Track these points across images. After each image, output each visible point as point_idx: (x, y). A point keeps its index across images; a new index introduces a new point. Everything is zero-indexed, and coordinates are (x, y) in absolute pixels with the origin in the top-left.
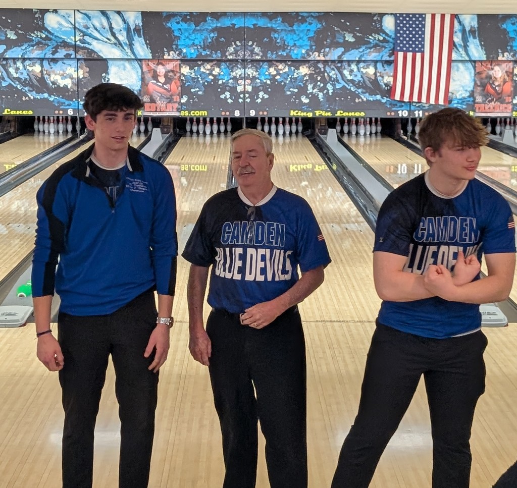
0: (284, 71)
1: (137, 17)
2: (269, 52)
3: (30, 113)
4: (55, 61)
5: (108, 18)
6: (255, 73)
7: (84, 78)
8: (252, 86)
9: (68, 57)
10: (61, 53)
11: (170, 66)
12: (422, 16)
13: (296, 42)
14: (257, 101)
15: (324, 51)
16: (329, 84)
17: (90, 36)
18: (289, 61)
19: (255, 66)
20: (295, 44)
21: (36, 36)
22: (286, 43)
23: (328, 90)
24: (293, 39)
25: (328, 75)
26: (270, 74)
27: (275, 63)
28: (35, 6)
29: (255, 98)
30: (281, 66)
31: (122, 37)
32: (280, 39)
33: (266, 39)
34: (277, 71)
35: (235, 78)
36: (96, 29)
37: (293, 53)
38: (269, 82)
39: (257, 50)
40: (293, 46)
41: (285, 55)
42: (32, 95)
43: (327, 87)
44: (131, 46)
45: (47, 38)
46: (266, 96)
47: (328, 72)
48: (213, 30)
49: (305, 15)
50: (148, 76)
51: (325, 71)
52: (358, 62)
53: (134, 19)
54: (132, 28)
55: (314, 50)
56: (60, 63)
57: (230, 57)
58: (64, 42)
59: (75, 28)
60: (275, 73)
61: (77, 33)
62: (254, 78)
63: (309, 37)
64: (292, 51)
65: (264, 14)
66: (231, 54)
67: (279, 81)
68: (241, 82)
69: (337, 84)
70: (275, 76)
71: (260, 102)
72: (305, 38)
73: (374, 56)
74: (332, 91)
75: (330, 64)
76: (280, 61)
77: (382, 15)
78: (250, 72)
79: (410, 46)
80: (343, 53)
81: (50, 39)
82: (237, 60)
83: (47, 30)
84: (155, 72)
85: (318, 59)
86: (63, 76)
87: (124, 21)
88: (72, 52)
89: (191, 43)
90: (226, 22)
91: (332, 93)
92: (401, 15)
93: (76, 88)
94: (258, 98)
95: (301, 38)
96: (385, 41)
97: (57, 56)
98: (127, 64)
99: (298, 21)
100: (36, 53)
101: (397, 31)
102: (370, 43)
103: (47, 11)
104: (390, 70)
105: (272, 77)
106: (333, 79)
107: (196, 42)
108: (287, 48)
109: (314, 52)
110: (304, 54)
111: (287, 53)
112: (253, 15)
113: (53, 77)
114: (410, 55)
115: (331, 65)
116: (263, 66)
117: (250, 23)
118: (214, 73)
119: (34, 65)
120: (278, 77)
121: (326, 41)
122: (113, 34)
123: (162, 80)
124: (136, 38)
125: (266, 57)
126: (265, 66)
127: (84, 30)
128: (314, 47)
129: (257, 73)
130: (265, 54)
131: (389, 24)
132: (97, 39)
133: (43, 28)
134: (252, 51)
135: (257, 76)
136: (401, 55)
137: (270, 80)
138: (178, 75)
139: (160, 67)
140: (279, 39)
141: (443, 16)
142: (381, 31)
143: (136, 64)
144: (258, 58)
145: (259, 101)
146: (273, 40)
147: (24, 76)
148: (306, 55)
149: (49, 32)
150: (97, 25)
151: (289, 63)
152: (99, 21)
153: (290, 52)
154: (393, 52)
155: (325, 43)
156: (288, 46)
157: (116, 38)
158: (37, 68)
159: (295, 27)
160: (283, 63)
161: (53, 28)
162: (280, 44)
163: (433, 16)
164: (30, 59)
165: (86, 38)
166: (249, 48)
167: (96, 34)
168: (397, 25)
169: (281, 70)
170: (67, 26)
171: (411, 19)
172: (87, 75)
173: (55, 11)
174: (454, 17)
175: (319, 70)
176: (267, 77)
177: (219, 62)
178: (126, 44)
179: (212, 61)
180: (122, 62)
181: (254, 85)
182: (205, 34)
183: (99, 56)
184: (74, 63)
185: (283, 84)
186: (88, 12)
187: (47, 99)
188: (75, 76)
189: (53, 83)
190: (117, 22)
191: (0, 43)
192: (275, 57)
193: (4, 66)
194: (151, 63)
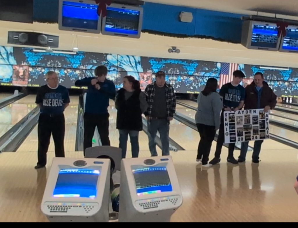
5: (129, 58)
7: (119, 77)
9: (114, 70)
11: (149, 75)
12: (229, 64)
17: (123, 63)
21: (104, 62)
28: (104, 52)
31: (134, 65)
35: (170, 80)
36: (125, 61)
39: (178, 71)
44: (136, 67)
45: (107, 64)
48: (164, 64)
49: (193, 61)
50: (141, 78)
53: (138, 59)
54: (137, 61)
56: (111, 72)
57: (169, 73)
58: (113, 65)
59: (117, 61)
61: (118, 62)
62: (176, 80)
65: (181, 60)
68: (172, 81)
73: (214, 75)
77: (217, 63)
78: (175, 78)
79: (225, 73)
80: (205, 74)
81: (109, 64)
82: (171, 74)
83: (107, 60)
84: (143, 76)
86: (112, 77)
87: (135, 59)
88: (116, 69)
89: (156, 68)
90: (169, 62)
92: (223, 63)
93: (116, 81)
96: (217, 71)
97: (111, 69)
99: (191, 62)
101: (221, 68)
102: (212, 71)
103: (108, 54)
107: (159, 68)
112: (177, 60)
114: (225, 75)
117: (176, 62)
122: (131, 63)
123: (146, 79)
124: (138, 65)
126: (180, 76)
127: (121, 61)
130: (180, 72)
131: (219, 65)
132: (124, 64)
133: (106, 60)
134: (176, 72)
136: (222, 75)
138: (151, 78)
139: (145, 75)
141: (235, 64)
142: (216, 67)
143: (137, 74)
144: (178, 74)
149: (108, 61)
150: (125, 60)
154: (220, 74)
157: (131, 65)
159: (190, 65)
161: (110, 60)
165: (121, 64)
168: (221, 66)
170: (115, 60)
171: (226, 64)
172: (120, 77)
173: (111, 54)
174: (238, 64)
178: (134, 67)
182: (161, 65)
183: (125, 70)
184: (116, 72)
186: (122, 56)
188: (116, 77)
190: (132, 59)
191: (91, 64)
192: (183, 74)
193: (91, 72)
194: (142, 74)
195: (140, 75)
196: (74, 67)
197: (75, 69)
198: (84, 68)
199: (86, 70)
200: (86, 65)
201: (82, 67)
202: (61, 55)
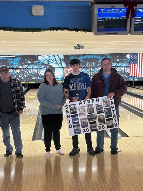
1: (62, 56)
3: (34, 82)
4: (41, 68)
5: (55, 57)
9: (44, 67)
10: (43, 66)
11: (71, 69)
12: (137, 54)
17: (50, 62)
21: (36, 62)
28: (35, 54)
31: (59, 62)
35: (88, 72)
39: (94, 64)
42: (35, 78)
44: (61, 64)
45: (39, 63)
48: (82, 59)
49: (106, 54)
50: (65, 72)
52: (120, 66)
53: (62, 57)
54: (61, 59)
57: (87, 66)
58: (43, 63)
59: (46, 60)
62: (93, 72)
65: (96, 55)
66: (87, 65)
68: (90, 73)
73: (124, 65)
77: (126, 54)
78: (92, 70)
79: (134, 62)
80: (116, 64)
81: (40, 63)
82: (88, 67)
83: (39, 60)
84: (67, 71)
86: (43, 72)
87: (59, 57)
88: (45, 66)
90: (86, 57)
92: (131, 54)
96: (127, 61)
98: (60, 69)
99: (105, 56)
100: (36, 67)
101: (130, 58)
102: (123, 61)
103: (39, 55)
104: (128, 69)
112: (93, 55)
113: (40, 73)
114: (134, 64)
117: (92, 57)
118: (82, 70)
119: (35, 70)
122: (56, 61)
123: (69, 73)
124: (62, 62)
126: (96, 68)
127: (49, 60)
130: (96, 65)
131: (128, 56)
133: (38, 60)
134: (93, 65)
136: (131, 64)
139: (68, 69)
142: (126, 58)
143: (62, 69)
144: (94, 66)
147: (33, 73)
149: (39, 61)
152: (53, 58)
154: (129, 64)
157: (57, 62)
158: (36, 71)
163: (140, 54)
164: (34, 68)
165: (49, 62)
167: (52, 61)
168: (130, 56)
170: (44, 59)
171: (134, 55)
173: (41, 55)
176: (96, 71)
177: (84, 68)
178: (60, 64)
179: (82, 67)
180: (58, 68)
183: (52, 67)
186: (50, 55)
187: (39, 79)
189: (40, 74)
190: (57, 58)
191: (26, 64)
192: (98, 66)
193: (27, 70)
194: (66, 68)
195: (64, 70)
196: (14, 67)
197: (16, 69)
198: (22, 68)
199: (23, 69)
200: (23, 65)
201: (20, 67)
202: (4, 59)
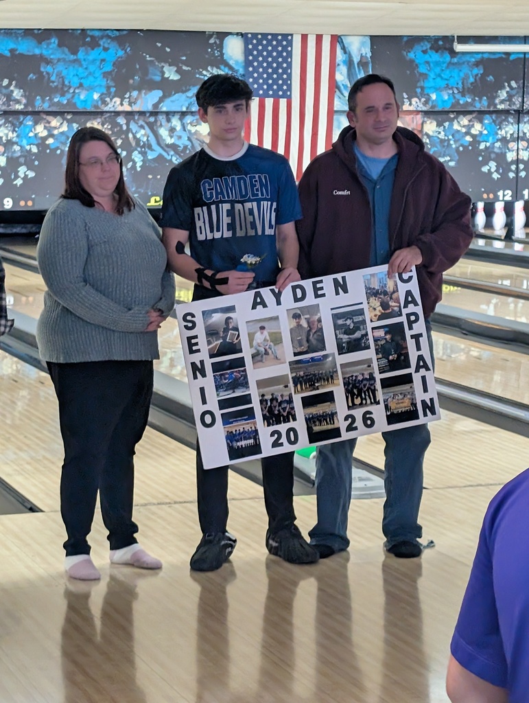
0: (61, 130)
2: (38, 98)
6: (10, 135)
8: (7, 157)
13: (82, 81)
14: (15, 183)
15: (130, 96)
16: (136, 152)
18: (68, 113)
19: (10, 122)
20: (81, 85)
22: (66, 83)
23: (135, 163)
24: (77, 75)
25: (134, 137)
26: (36, 135)
27: (45, 117)
29: (13, 177)
30: (55, 122)
32: (57, 75)
33: (31, 75)
34: (49, 131)
37: (79, 98)
38: (35, 150)
40: (78, 88)
41: (65, 102)
43: (133, 157)
46: (31, 174)
47: (134, 131)
51: (129, 130)
52: (183, 115)
55: (112, 94)
60: (45, 133)
63: (104, 73)
64: (76, 96)
67: (52, 147)
69: (149, 152)
70: (45, 138)
71: (20, 185)
72: (98, 74)
74: (141, 163)
75: (136, 117)
76: (54, 114)
85: (120, 109)
91: (140, 167)
94: (17, 177)
95: (90, 74)
105: (40, 141)
106: (142, 144)
108: (68, 91)
109: (114, 97)
110: (97, 101)
111: (68, 100)
115: (138, 119)
116: (24, 122)
120: (50, 141)
121: (133, 79)
125: (33, 106)
128: (113, 90)
129: (15, 134)
135: (14, 140)
137: (38, 146)
140: (54, 75)
145: (19, 182)
146: (44, 77)
148: (100, 102)
151: (69, 117)
153: (73, 97)
155: (131, 81)
156: (70, 87)
160: (58, 117)
162: (55, 84)
163: (304, 38)
166: (4, 91)
169: (55, 128)
175: (119, 128)
176: (31, 141)
181: (10, 155)
185: (59, 152)
